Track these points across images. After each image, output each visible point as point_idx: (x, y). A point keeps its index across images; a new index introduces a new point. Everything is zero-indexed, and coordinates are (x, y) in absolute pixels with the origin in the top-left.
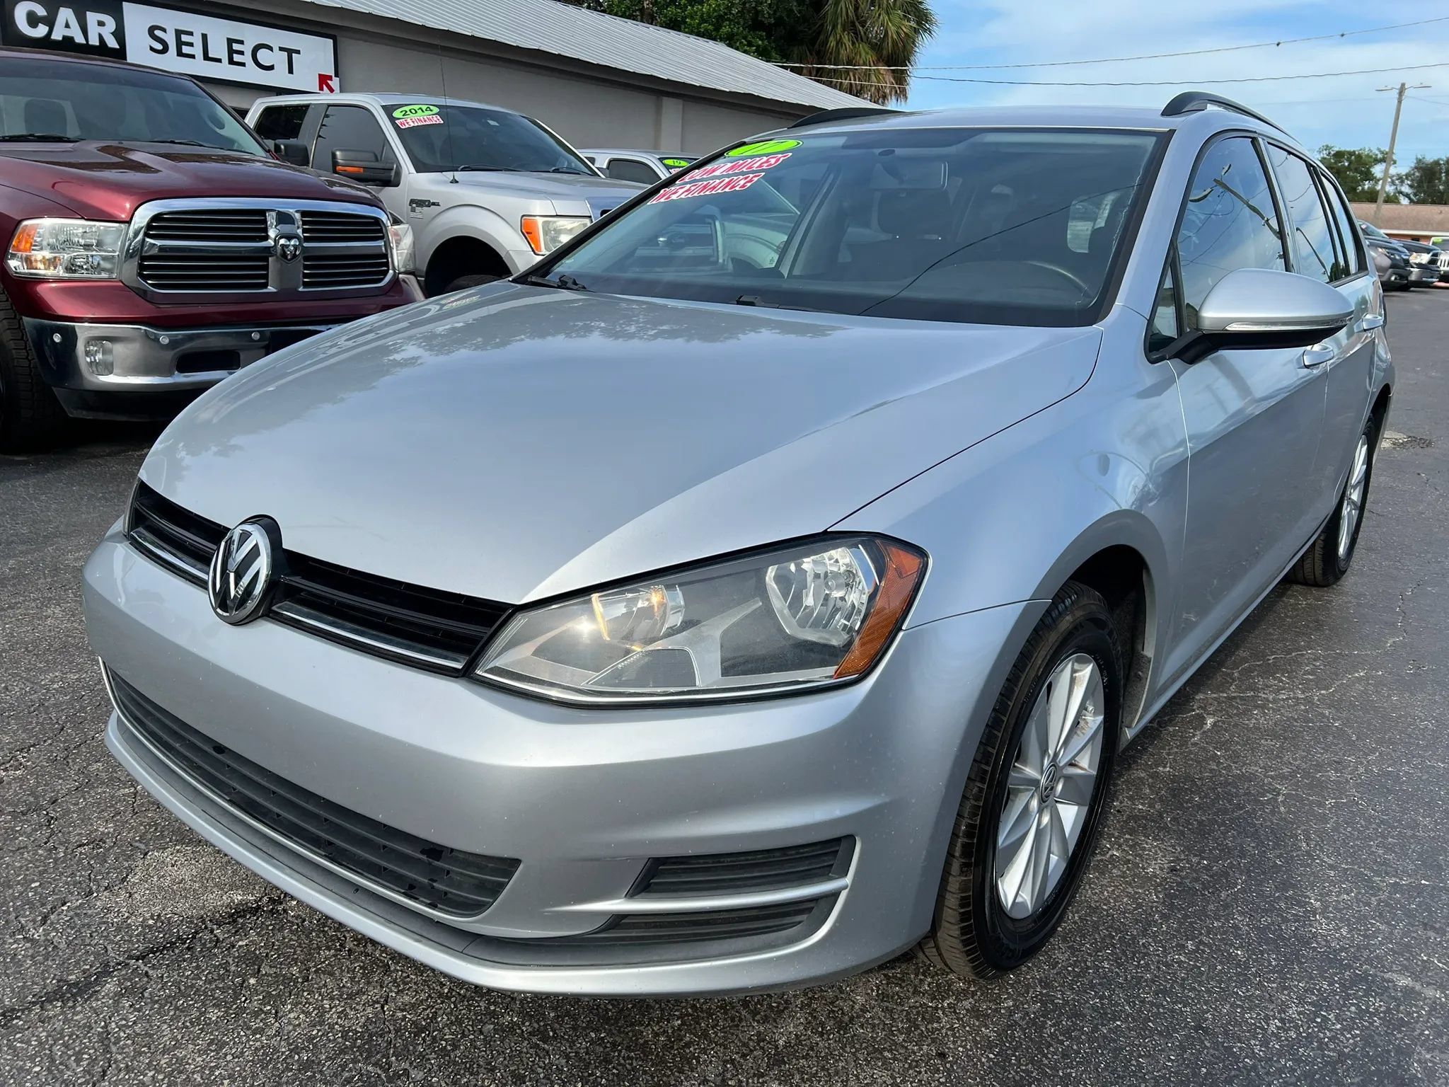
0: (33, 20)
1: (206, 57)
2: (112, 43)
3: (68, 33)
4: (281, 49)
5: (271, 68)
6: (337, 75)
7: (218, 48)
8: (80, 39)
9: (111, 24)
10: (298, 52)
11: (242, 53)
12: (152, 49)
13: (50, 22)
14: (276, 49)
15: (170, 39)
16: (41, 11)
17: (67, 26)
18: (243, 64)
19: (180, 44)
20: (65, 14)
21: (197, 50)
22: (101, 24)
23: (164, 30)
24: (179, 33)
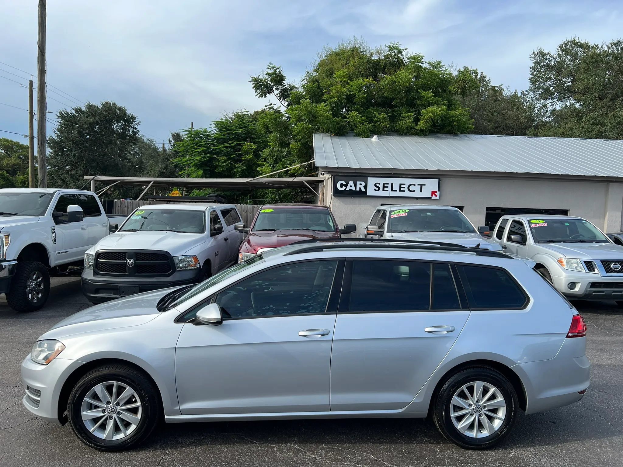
0: (342, 185)
1: (392, 190)
2: (363, 189)
3: (351, 188)
4: (418, 185)
5: (414, 191)
6: (439, 191)
7: (396, 187)
8: (354, 189)
9: (363, 184)
10: (425, 185)
11: (404, 188)
12: (375, 190)
13: (346, 185)
14: (416, 185)
15: (381, 186)
16: (344, 183)
17: (351, 186)
18: (404, 191)
19: (384, 187)
20: (351, 183)
21: (389, 189)
22: (361, 184)
23: (379, 184)
24: (384, 184)
